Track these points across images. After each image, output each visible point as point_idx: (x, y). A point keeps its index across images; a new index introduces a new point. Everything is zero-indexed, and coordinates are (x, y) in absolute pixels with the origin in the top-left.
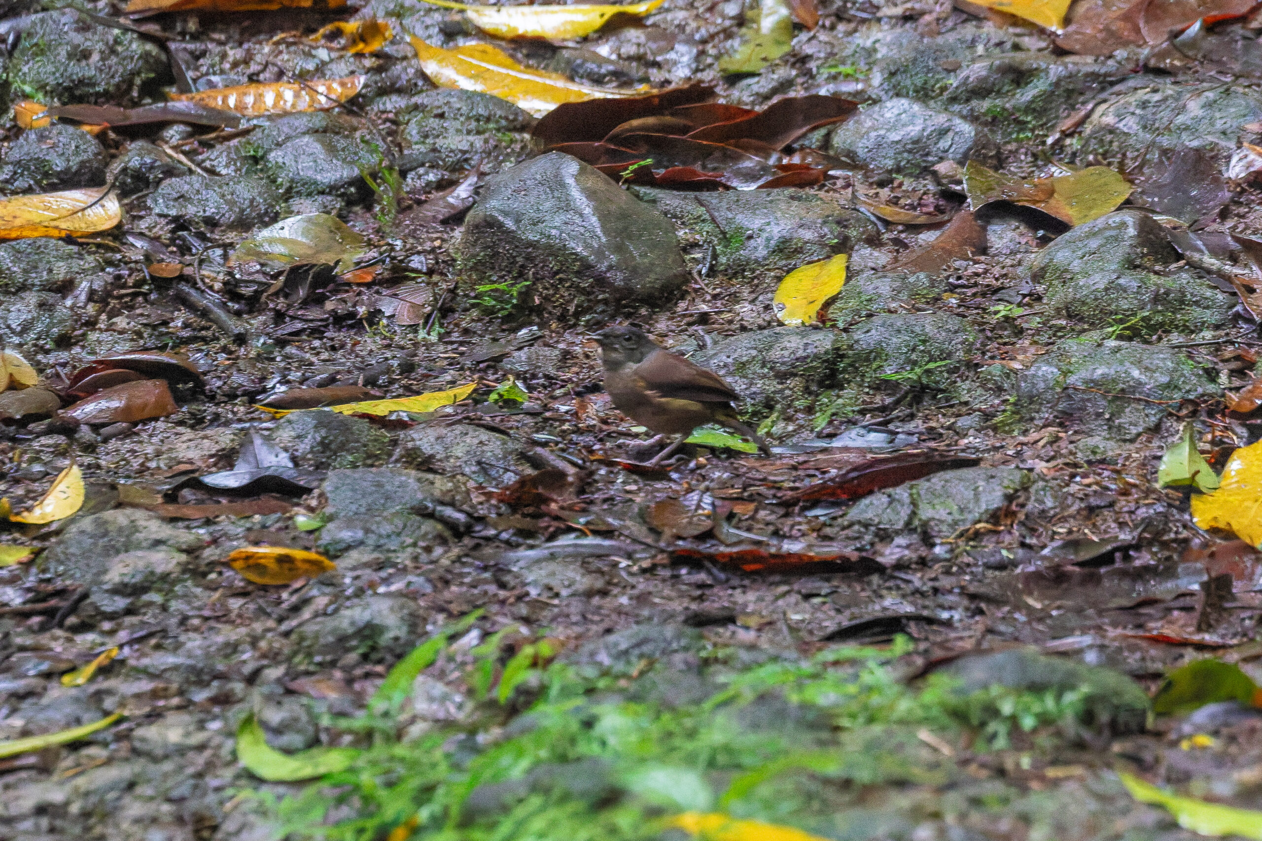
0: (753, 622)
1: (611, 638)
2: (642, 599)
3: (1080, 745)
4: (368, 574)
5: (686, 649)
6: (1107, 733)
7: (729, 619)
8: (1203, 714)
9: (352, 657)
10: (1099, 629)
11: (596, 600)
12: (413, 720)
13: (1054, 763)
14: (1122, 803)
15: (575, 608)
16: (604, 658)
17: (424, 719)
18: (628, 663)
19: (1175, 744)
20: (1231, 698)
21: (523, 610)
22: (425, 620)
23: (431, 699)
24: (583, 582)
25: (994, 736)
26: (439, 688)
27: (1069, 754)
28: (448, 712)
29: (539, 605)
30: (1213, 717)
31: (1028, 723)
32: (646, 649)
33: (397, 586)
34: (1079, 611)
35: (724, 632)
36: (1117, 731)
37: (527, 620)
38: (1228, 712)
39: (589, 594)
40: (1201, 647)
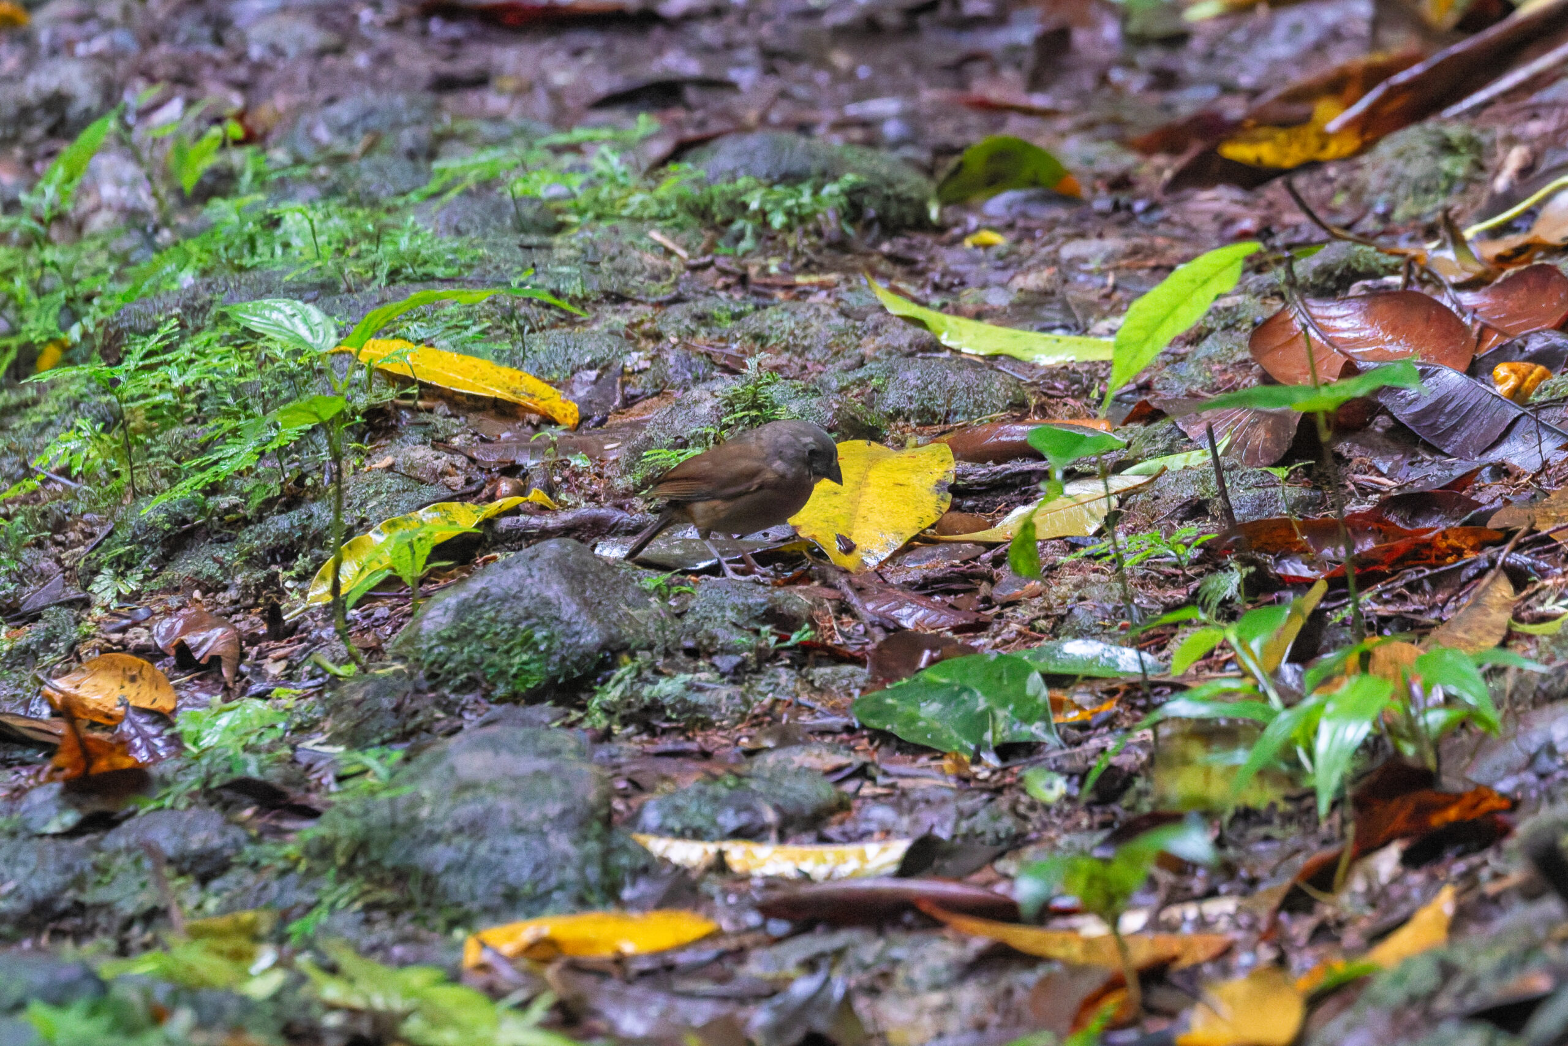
0: (510, 84)
1: (335, 110)
2: (384, 58)
3: (841, 245)
4: (69, 31)
5: (418, 122)
6: (876, 229)
7: (480, 81)
8: (998, 204)
9: (36, 132)
10: (911, 91)
11: (329, 61)
12: (97, 209)
13: (807, 268)
14: (873, 318)
15: (303, 70)
16: (323, 134)
17: (109, 207)
18: (351, 140)
19: (957, 241)
20: (1034, 183)
21: (241, 73)
22: (122, 87)
23: (119, 183)
24: (316, 37)
25: (740, 237)
26: (130, 170)
27: (826, 257)
28: (139, 198)
29: (259, 67)
30: (1009, 206)
31: (778, 220)
32: (373, 122)
33: (99, 44)
34: (891, 69)
35: (473, 98)
36: (890, 227)
37: (242, 87)
38: (1028, 200)
39: (322, 53)
40: (1029, 112)
